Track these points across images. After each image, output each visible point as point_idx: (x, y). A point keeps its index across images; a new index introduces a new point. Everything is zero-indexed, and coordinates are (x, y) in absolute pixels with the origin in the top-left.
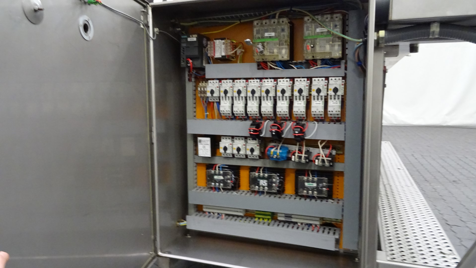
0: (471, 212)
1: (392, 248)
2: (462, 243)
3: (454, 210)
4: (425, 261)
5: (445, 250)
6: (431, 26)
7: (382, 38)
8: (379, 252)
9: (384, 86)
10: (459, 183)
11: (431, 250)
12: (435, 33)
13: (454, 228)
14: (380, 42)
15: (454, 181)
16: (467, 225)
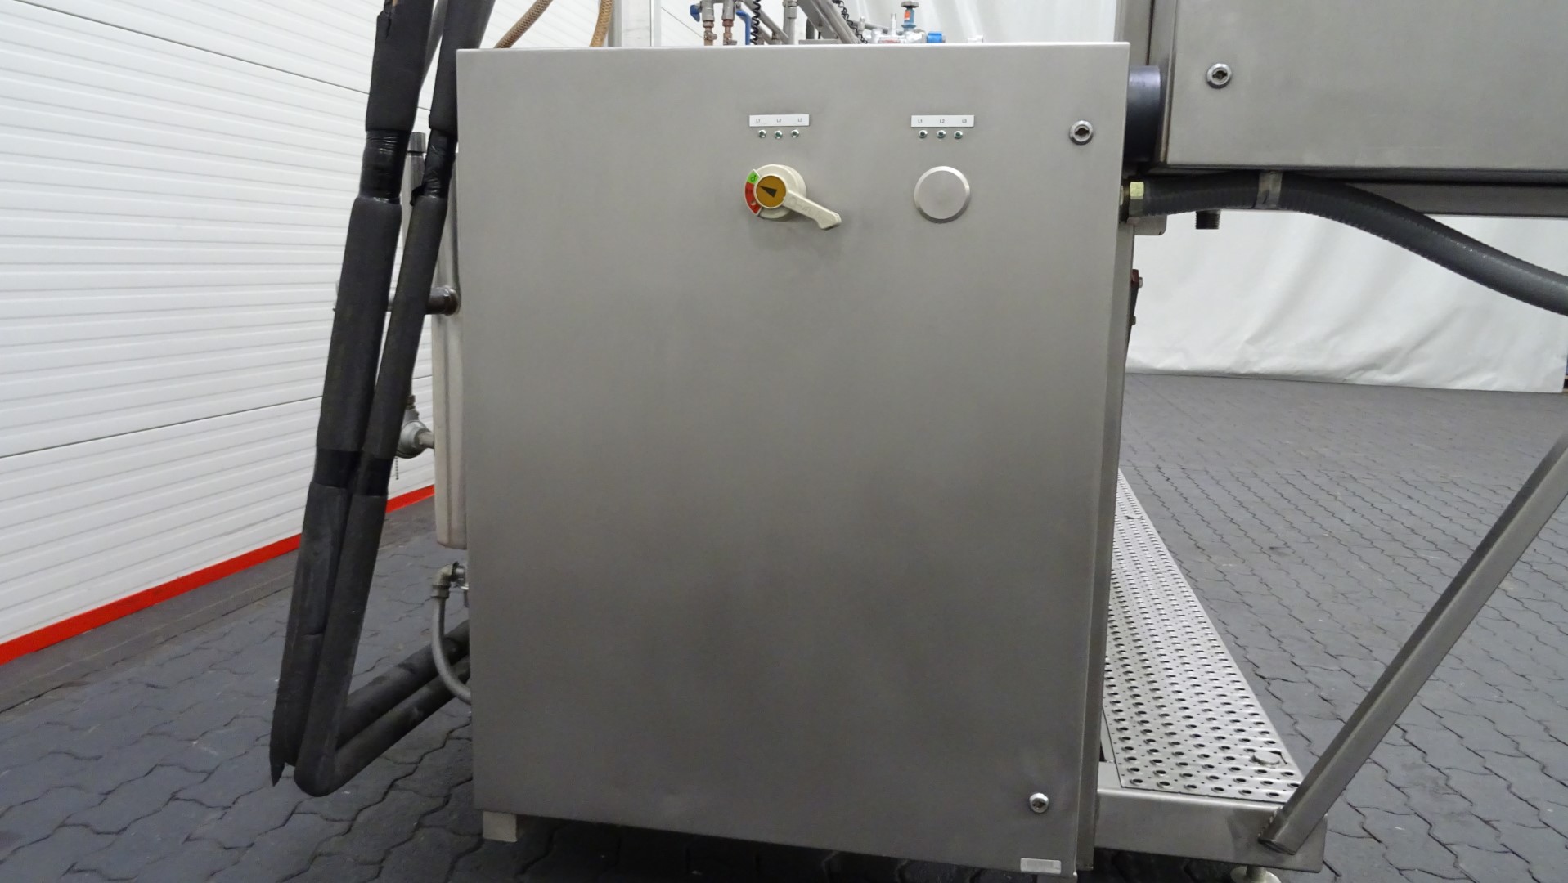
0: (1317, 637)
1: (1132, 754)
2: (1298, 727)
3: (1273, 633)
4: (1217, 784)
5: (1264, 753)
6: (1261, 178)
7: (1137, 201)
8: (1101, 764)
9: (1132, 321)
10: (1286, 555)
11: (1229, 753)
12: (1270, 197)
13: (1276, 687)
14: (1131, 212)
15: (1272, 548)
16: (1310, 676)
